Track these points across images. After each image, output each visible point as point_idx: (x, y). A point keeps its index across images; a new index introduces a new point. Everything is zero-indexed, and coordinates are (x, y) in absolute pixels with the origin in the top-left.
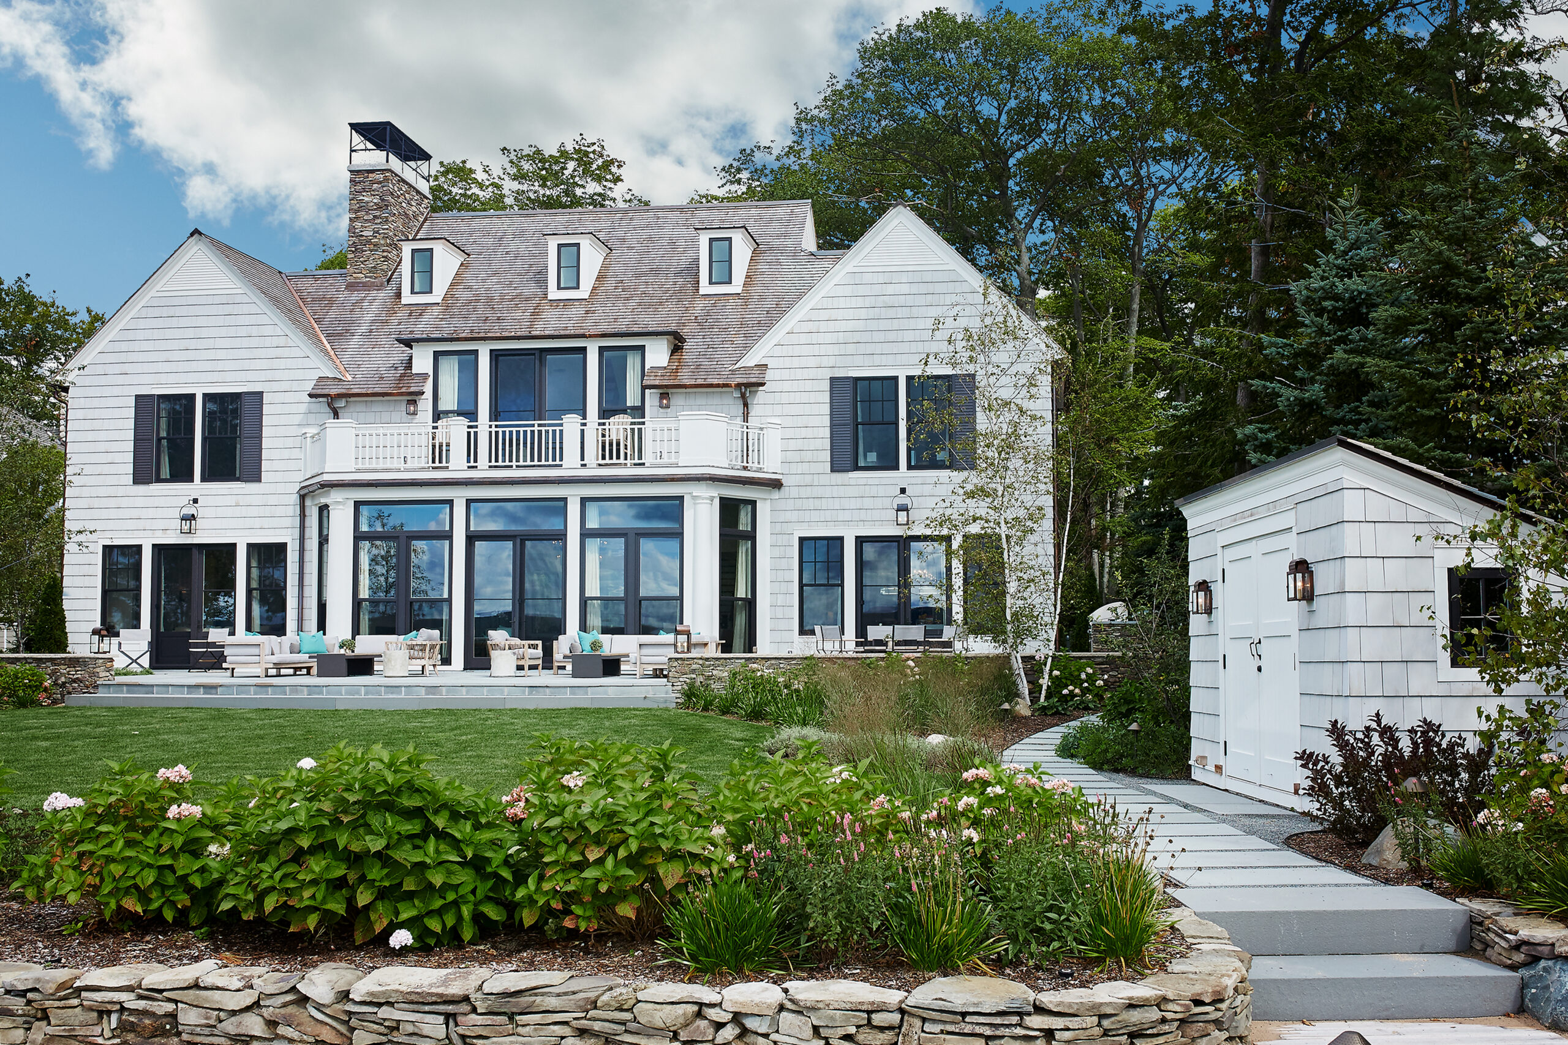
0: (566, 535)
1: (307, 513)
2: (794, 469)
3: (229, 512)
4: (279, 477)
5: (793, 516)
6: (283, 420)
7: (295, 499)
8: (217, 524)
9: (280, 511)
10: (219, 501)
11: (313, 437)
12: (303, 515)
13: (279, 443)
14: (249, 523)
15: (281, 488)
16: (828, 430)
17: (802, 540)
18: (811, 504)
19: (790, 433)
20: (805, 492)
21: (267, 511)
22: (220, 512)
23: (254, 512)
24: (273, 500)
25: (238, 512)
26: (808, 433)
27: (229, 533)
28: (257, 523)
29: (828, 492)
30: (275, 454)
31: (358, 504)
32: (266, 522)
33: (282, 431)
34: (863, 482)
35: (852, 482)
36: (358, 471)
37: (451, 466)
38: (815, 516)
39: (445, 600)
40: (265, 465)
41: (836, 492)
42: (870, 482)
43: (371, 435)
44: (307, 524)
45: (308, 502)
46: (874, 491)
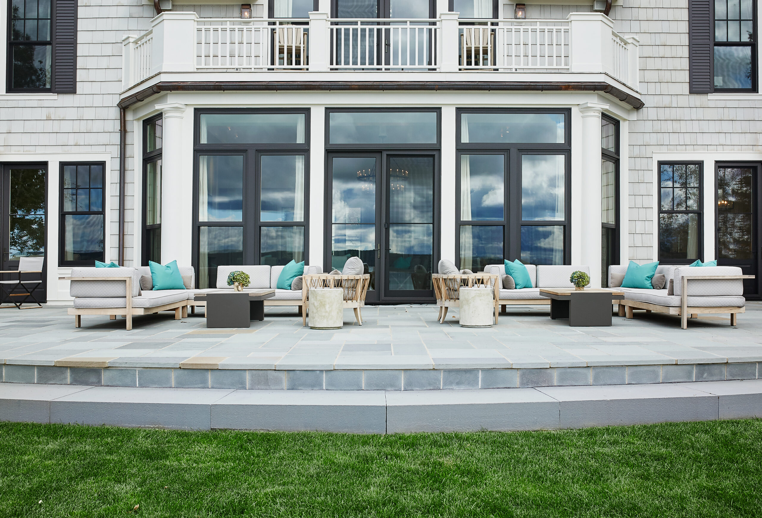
0: (439, 150)
1: (128, 128)
2: (652, 89)
3: (39, 126)
4: (96, 88)
5: (653, 139)
6: (101, 24)
7: (115, 113)
8: (26, 139)
9: (97, 126)
10: (27, 114)
11: (136, 42)
12: (123, 131)
13: (96, 50)
14: (62, 139)
15: (98, 101)
16: (686, 49)
17: (661, 163)
18: (669, 126)
19: (647, 51)
20: (663, 114)
21: (83, 126)
22: (29, 126)
23: (66, 126)
24: (89, 114)
25: (49, 126)
26: (668, 52)
27: (39, 150)
28: (71, 139)
29: (686, 114)
30: (91, 63)
31: (198, 112)
32: (81, 139)
33: (99, 37)
34: (722, 104)
35: (711, 104)
36: (199, 71)
37: (311, 67)
38: (674, 139)
39: (298, 224)
40: (80, 75)
41: (695, 114)
42: (729, 104)
43: (216, 30)
44: (129, 140)
45: (129, 117)
46: (732, 114)
